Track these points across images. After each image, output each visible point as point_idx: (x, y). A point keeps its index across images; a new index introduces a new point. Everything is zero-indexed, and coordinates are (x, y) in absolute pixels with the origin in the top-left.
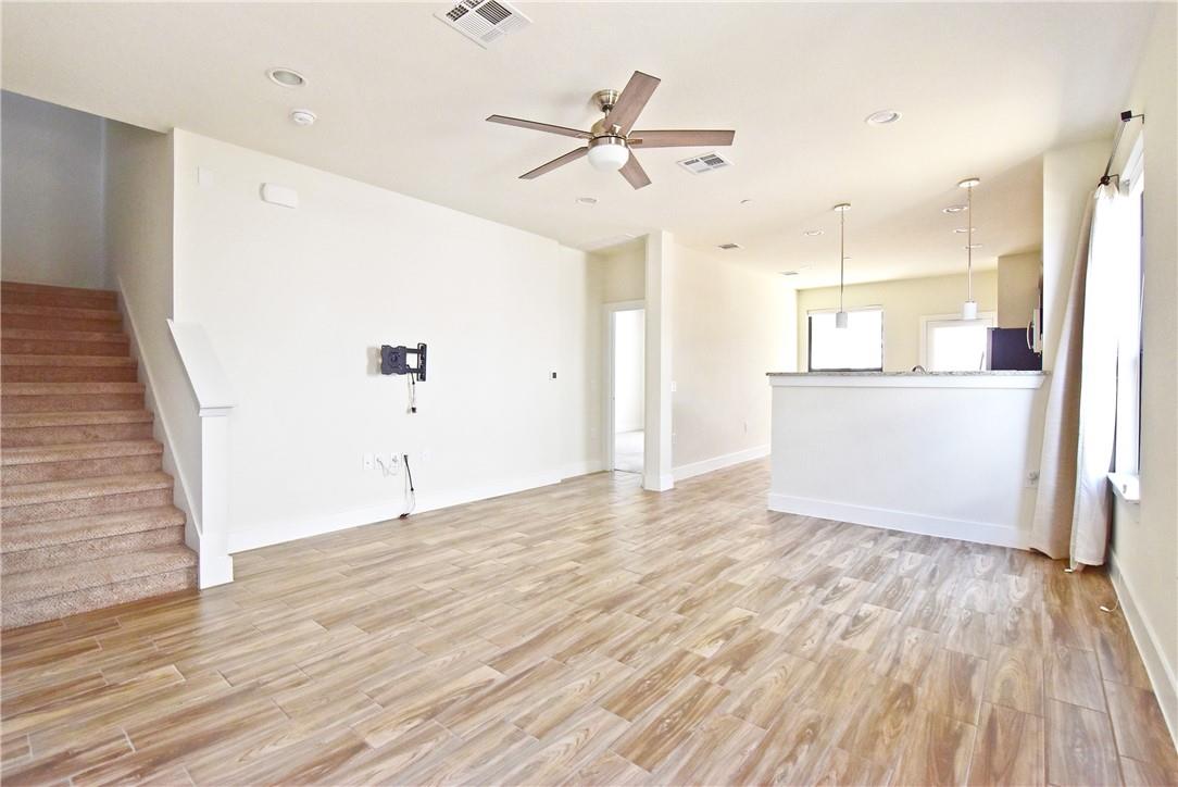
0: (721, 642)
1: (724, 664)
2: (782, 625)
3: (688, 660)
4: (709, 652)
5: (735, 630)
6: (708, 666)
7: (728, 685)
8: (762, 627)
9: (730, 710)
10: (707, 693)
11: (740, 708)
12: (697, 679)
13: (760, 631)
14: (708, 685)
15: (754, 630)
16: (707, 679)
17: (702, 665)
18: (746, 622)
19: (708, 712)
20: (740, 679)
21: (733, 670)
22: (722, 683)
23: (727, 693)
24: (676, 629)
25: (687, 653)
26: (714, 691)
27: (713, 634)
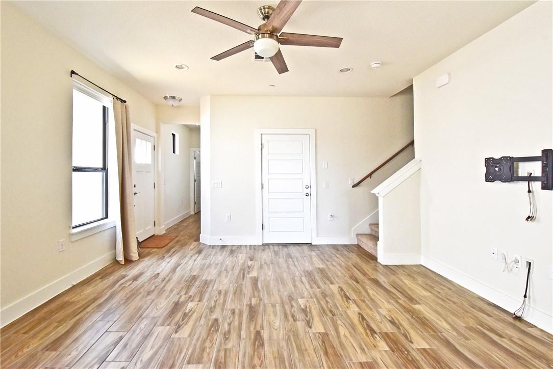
0: (187, 311)
1: (182, 302)
2: (157, 333)
3: (197, 299)
4: (190, 305)
5: (183, 320)
6: (188, 299)
7: (179, 296)
8: (169, 327)
9: (176, 290)
10: (185, 292)
11: (172, 292)
12: (190, 294)
13: (168, 325)
14: (185, 294)
15: (173, 323)
16: (187, 295)
17: (191, 299)
18: (178, 328)
19: (182, 288)
20: (175, 299)
21: (178, 301)
22: (181, 297)
23: (178, 294)
24: (212, 310)
25: (199, 301)
26: (183, 293)
27: (193, 313)
